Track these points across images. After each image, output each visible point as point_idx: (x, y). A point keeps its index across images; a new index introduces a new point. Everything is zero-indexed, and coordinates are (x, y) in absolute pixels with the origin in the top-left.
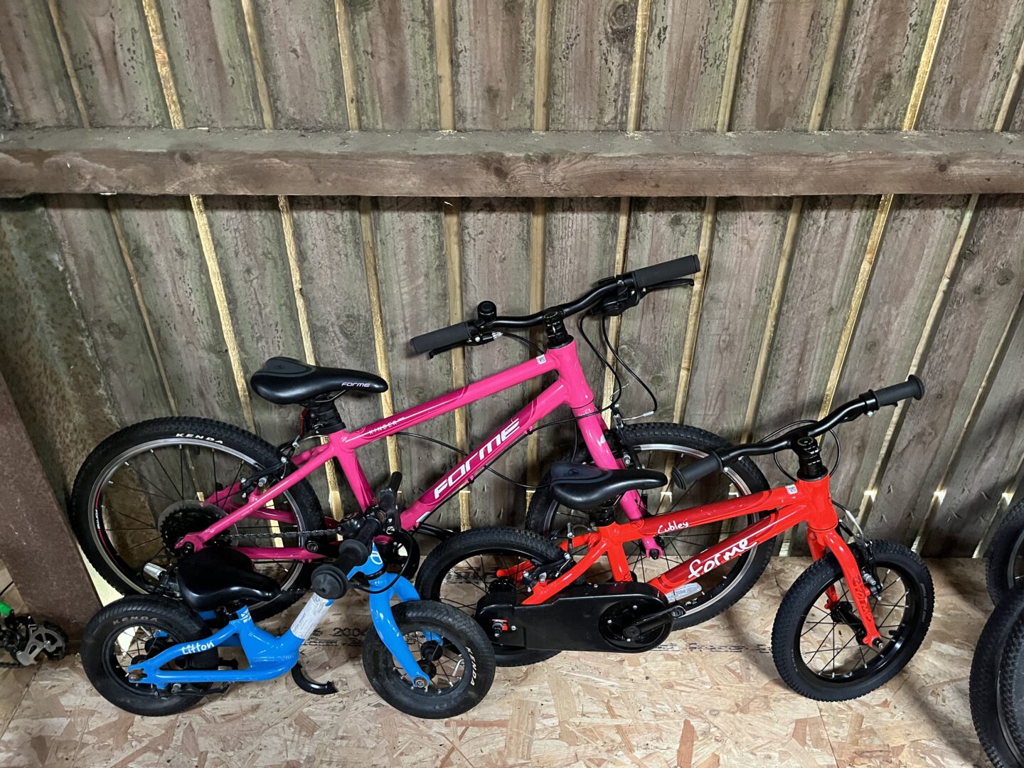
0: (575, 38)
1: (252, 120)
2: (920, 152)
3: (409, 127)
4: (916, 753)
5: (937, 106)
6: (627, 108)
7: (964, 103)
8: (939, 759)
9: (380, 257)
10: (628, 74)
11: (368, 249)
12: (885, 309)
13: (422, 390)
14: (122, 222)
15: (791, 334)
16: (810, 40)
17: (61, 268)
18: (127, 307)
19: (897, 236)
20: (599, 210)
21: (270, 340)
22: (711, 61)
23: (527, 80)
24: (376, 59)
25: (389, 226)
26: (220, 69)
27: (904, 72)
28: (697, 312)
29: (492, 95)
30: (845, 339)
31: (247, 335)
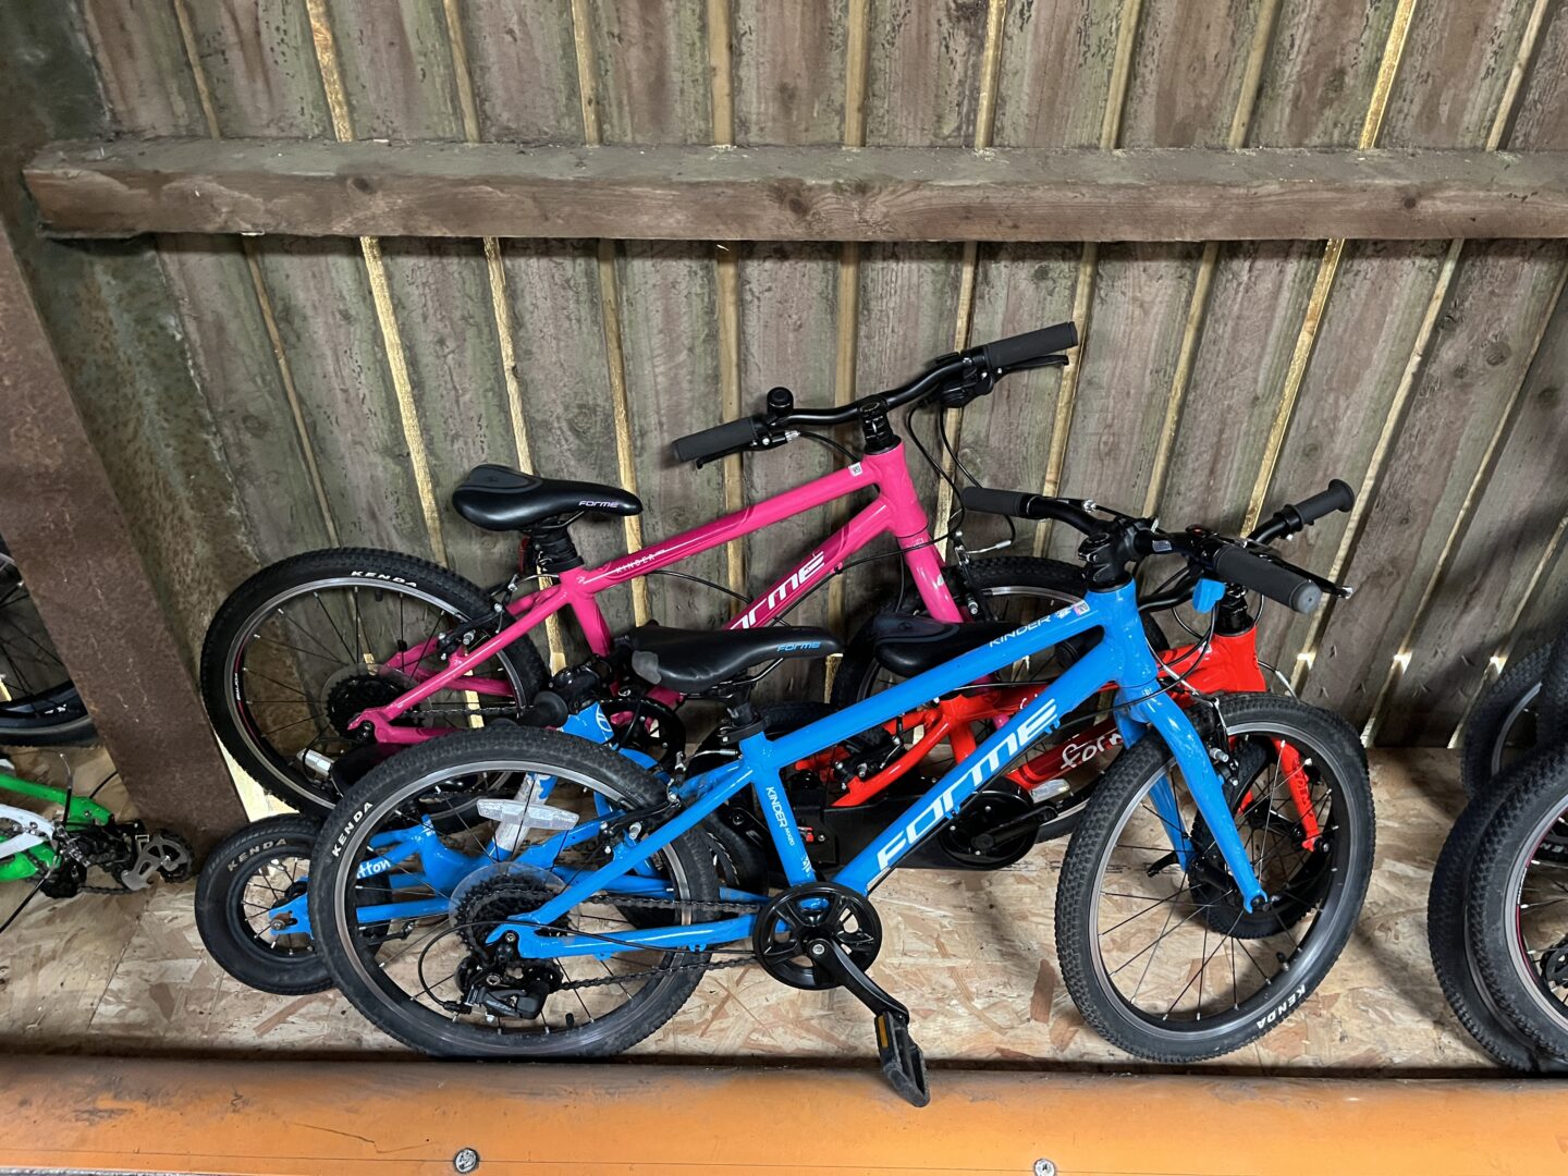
0: (905, 15)
1: (449, 128)
2: (1380, 181)
3: (669, 140)
4: (1354, 1005)
5: (1407, 115)
6: (975, 116)
7: (1444, 110)
8: (1387, 1012)
9: (626, 323)
10: (976, 67)
11: (608, 312)
12: (1331, 400)
13: (682, 510)
14: (263, 272)
15: (1199, 433)
16: (1231, 21)
17: (179, 337)
18: (271, 393)
19: (1349, 296)
20: (934, 258)
21: (470, 440)
22: (1094, 49)
23: (835, 75)
24: (625, 43)
25: (638, 279)
26: (406, 59)
27: (1362, 67)
28: (1069, 402)
29: (786, 95)
30: (1275, 440)
31: (438, 433)
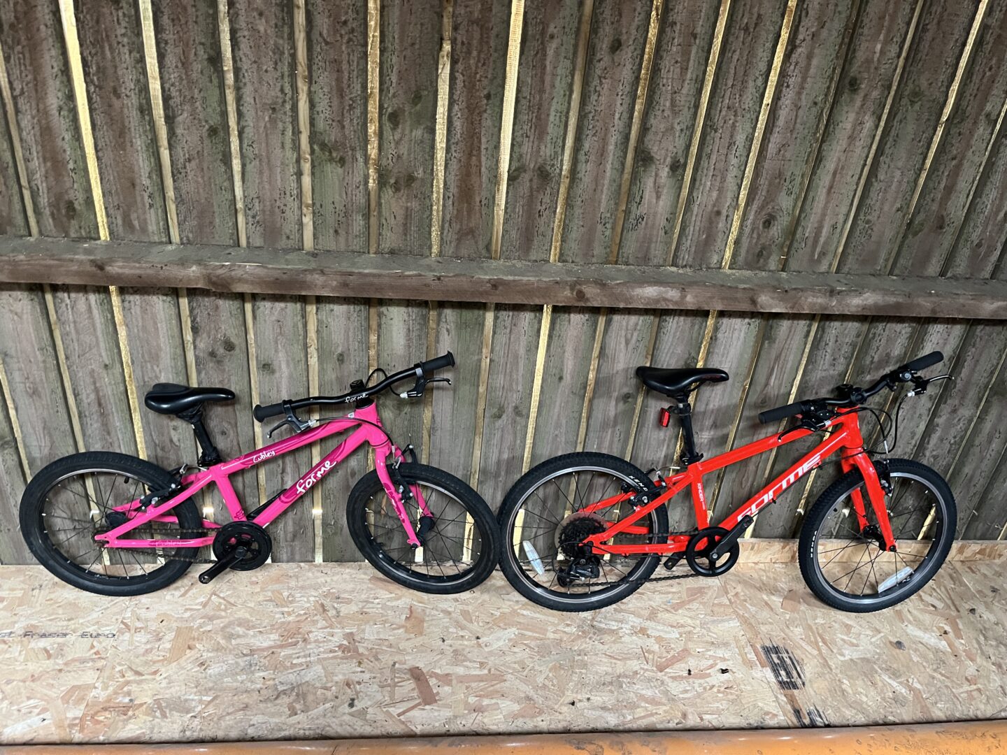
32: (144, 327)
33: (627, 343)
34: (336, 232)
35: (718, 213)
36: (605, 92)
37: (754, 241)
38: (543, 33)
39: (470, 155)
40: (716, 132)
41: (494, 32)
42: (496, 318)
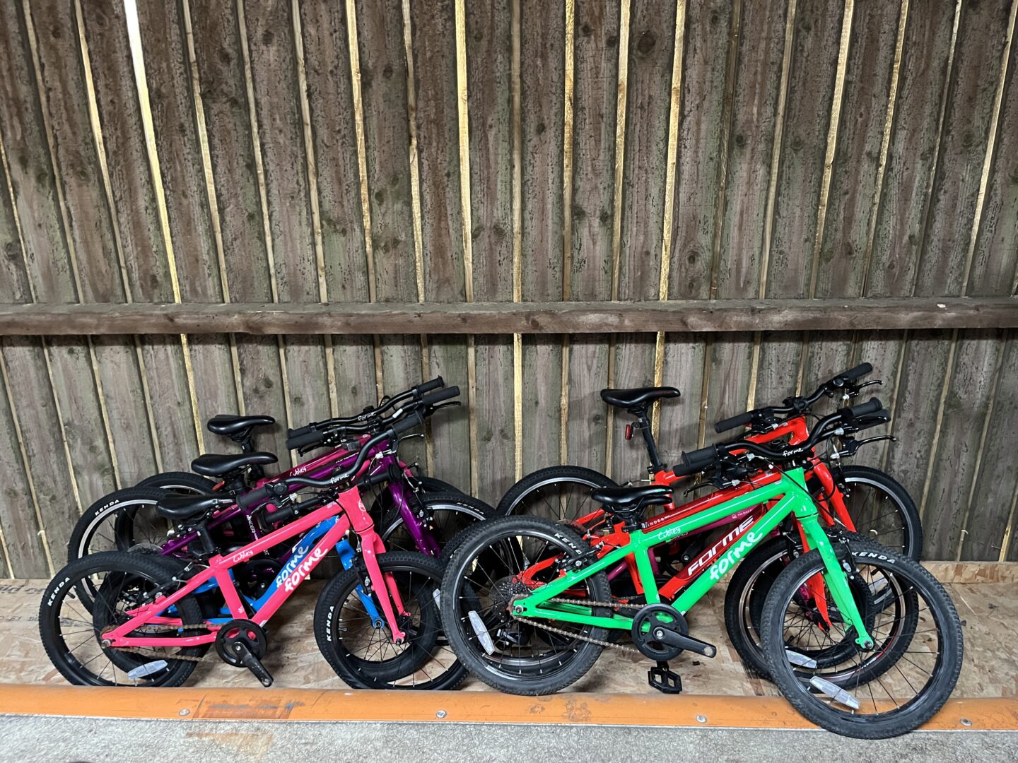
32: (206, 371)
33: (589, 369)
34: (343, 287)
35: (648, 253)
36: (538, 163)
37: (684, 275)
38: (484, 125)
39: (440, 220)
40: (633, 186)
41: (447, 128)
42: (476, 351)
